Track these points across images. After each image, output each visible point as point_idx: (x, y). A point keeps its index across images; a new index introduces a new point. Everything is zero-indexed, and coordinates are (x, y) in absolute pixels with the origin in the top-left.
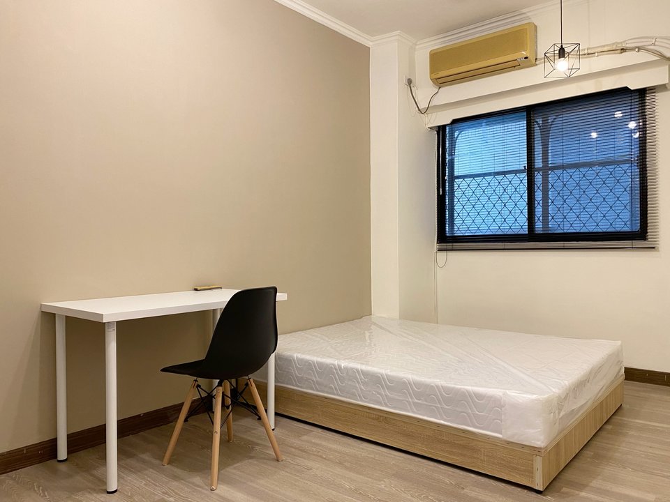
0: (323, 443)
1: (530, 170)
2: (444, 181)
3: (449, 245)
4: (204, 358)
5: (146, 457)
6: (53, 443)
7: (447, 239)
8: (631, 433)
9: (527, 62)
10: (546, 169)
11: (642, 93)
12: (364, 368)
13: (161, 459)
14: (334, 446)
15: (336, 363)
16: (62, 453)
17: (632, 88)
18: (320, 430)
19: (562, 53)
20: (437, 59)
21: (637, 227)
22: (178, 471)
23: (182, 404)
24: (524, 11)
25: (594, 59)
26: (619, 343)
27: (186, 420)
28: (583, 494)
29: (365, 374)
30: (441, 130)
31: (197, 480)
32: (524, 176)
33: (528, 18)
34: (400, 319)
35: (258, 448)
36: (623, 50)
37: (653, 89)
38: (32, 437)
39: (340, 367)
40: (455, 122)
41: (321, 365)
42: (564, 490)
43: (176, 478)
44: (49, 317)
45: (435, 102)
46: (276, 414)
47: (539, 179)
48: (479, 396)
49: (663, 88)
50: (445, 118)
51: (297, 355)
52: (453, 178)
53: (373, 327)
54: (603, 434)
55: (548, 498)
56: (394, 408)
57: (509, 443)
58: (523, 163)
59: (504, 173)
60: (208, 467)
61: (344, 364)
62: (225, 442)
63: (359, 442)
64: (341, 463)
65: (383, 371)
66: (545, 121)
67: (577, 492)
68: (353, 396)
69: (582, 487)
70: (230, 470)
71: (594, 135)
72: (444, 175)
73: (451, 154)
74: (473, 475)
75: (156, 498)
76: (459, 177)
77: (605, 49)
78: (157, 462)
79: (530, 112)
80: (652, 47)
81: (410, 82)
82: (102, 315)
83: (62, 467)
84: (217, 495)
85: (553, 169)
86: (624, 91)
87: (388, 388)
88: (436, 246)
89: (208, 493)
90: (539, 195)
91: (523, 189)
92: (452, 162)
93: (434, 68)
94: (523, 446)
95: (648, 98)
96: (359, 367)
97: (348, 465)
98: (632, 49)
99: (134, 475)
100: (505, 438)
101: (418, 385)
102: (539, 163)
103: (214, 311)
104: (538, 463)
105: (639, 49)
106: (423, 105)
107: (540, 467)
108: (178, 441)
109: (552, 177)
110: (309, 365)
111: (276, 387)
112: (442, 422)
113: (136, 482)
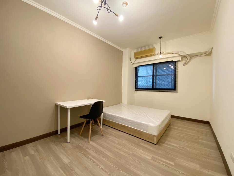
0: (112, 131)
1: (153, 76)
2: (136, 77)
3: (137, 90)
4: (89, 114)
5: (76, 134)
6: (57, 131)
7: (137, 88)
8: (172, 130)
9: (153, 55)
10: (156, 76)
11: (175, 62)
12: (120, 116)
13: (79, 134)
14: (114, 132)
15: (115, 115)
16: (59, 133)
17: (174, 61)
18: (111, 128)
19: (161, 54)
20: (136, 54)
21: (174, 88)
22: (82, 138)
23: (84, 122)
24: (153, 45)
25: (166, 55)
26: (170, 111)
27: (84, 127)
28: (164, 145)
29: (121, 118)
30: (136, 68)
31: (86, 140)
32: (152, 77)
33: (154, 46)
34: (127, 104)
35: (99, 132)
36: (172, 53)
37: (178, 61)
38: (53, 130)
39: (115, 116)
40: (139, 66)
41: (112, 115)
42: (160, 144)
43: (82, 139)
44: (57, 106)
45: (135, 62)
46: (103, 124)
47: (155, 77)
48: (144, 124)
49: (180, 61)
50: (137, 65)
51: (107, 113)
52: (138, 77)
53: (122, 106)
54: (167, 130)
55: (157, 146)
56: (126, 125)
57: (149, 134)
58: (152, 74)
59: (148, 76)
60: (88, 137)
61: (116, 115)
62: (92, 131)
63: (119, 131)
64: (115, 136)
65: (124, 117)
66: (156, 66)
67: (163, 144)
68: (118, 122)
69: (164, 143)
70: (93, 138)
71: (165, 68)
72: (136, 76)
73: (138, 72)
74: (142, 140)
75: (77, 144)
76: (139, 77)
77: (169, 53)
78: (78, 135)
79: (153, 65)
80: (178, 53)
81: (130, 58)
82: (67, 107)
83: (59, 136)
84: (90, 144)
85: (157, 76)
86: (172, 61)
87: (125, 121)
88: (134, 90)
89: (88, 143)
90: (154, 81)
91: (152, 80)
92: (138, 74)
93: (135, 55)
94: (152, 135)
95: (177, 63)
96: (119, 116)
97: (117, 137)
98: (174, 53)
99: (73, 139)
100: (149, 133)
101: (131, 120)
102: (155, 74)
103: (91, 105)
104: (155, 139)
105: (175, 53)
106: (133, 63)
107: (156, 139)
108: (83, 131)
109: (157, 77)
110: (109, 115)
111: (103, 119)
112: (136, 129)
113: (74, 140)
